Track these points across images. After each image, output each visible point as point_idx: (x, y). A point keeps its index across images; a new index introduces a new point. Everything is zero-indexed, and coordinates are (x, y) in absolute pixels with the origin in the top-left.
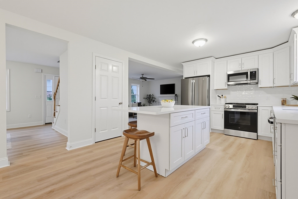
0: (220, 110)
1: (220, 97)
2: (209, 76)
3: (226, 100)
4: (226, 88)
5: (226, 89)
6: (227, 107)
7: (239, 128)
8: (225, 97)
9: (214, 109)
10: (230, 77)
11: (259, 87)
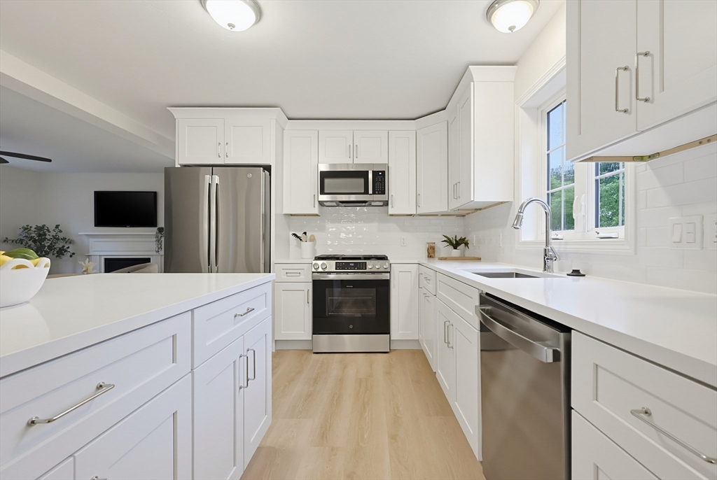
0: (302, 278)
1: (298, 237)
2: (268, 168)
3: (315, 245)
4: (317, 212)
5: (317, 215)
6: (320, 270)
7: (351, 327)
8: (313, 239)
9: (285, 278)
10: (327, 181)
11: (390, 213)
